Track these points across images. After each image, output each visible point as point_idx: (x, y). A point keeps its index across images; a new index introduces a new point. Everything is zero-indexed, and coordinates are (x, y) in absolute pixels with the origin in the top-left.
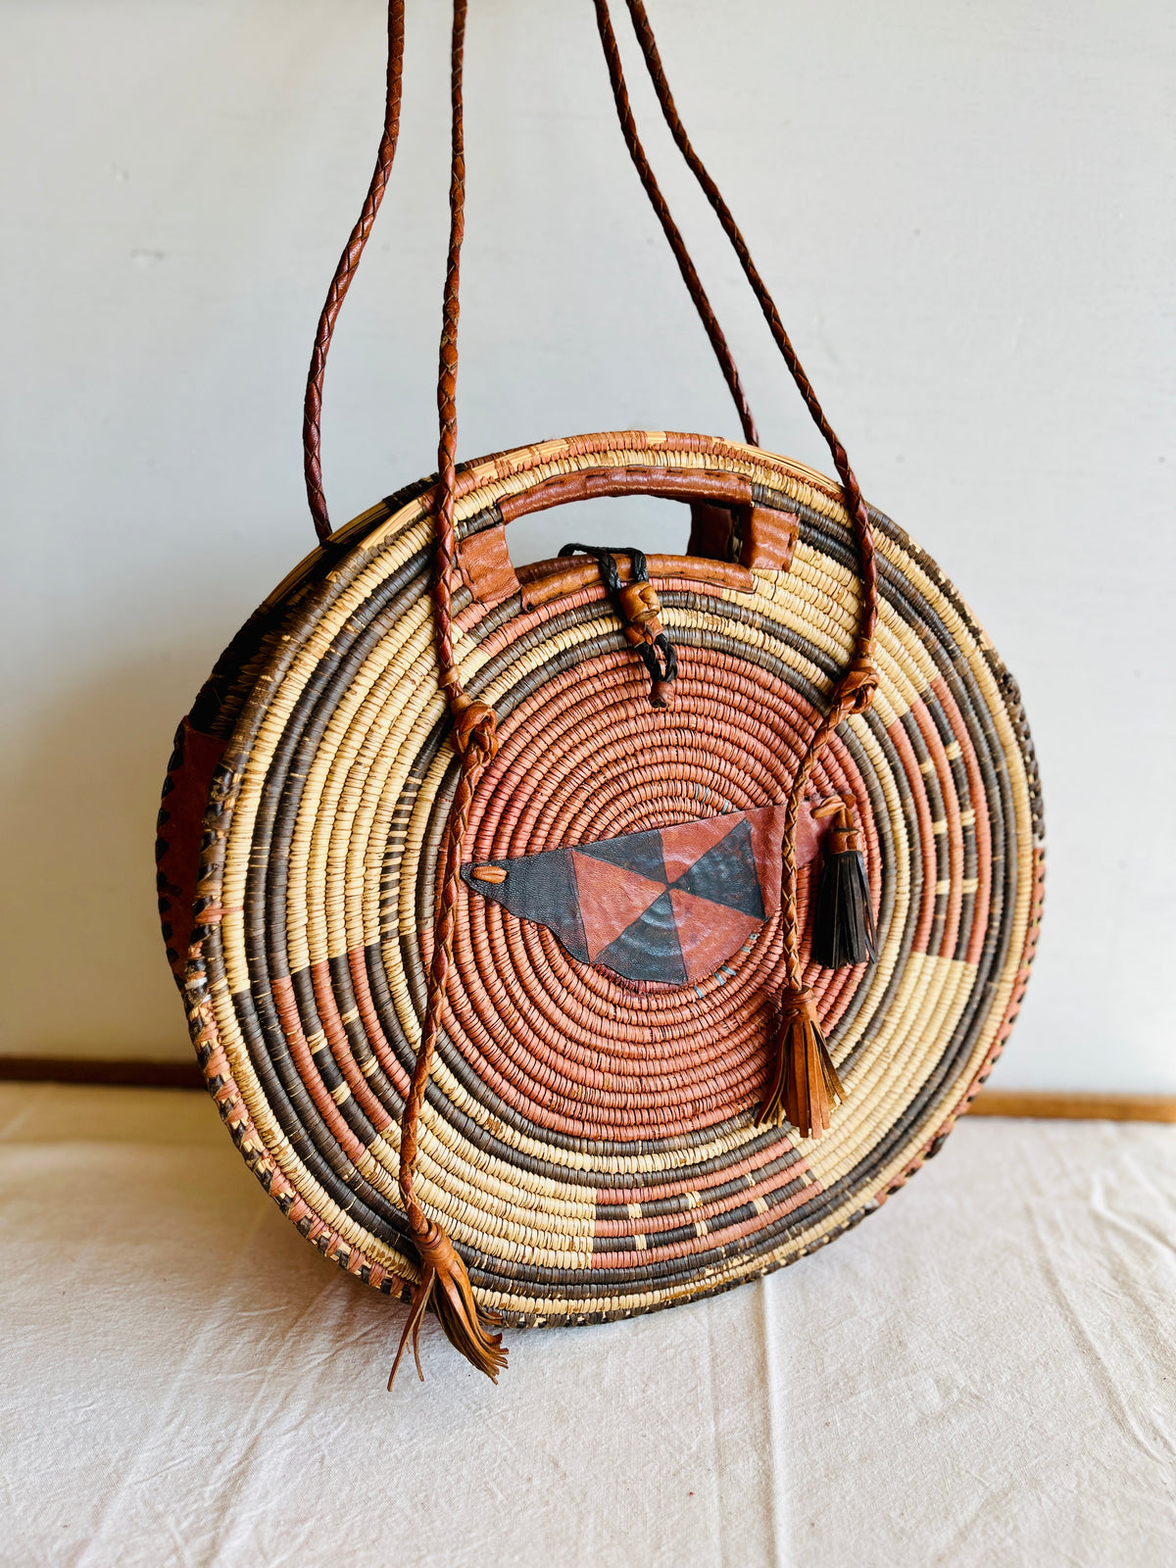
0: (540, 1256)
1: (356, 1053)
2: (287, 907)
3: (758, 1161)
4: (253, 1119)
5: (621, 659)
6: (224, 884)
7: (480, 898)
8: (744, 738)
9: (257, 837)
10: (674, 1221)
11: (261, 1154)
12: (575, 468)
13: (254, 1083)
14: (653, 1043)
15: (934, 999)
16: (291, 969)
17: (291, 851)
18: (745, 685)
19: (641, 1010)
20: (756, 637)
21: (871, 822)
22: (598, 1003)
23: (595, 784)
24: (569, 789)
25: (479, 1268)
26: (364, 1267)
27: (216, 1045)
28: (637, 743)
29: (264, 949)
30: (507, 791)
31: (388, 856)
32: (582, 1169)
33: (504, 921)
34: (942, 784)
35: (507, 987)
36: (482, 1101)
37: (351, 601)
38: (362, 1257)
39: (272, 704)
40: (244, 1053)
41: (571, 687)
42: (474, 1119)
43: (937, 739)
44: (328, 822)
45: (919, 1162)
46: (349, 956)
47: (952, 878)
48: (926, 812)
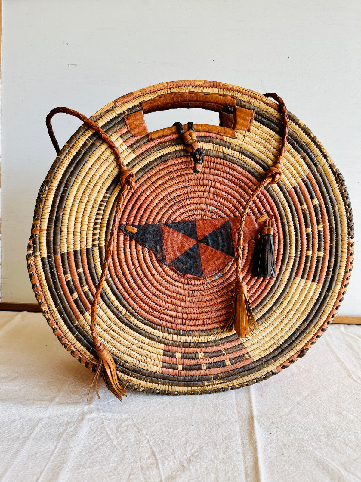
0: (142, 365)
1: (81, 283)
2: (61, 231)
3: (228, 345)
4: (45, 300)
5: (184, 160)
6: (41, 222)
7: (128, 237)
8: (230, 191)
9: (53, 207)
10: (193, 362)
11: (47, 312)
12: (169, 92)
13: (46, 288)
14: (189, 296)
15: (304, 295)
16: (61, 252)
17: (63, 213)
18: (231, 171)
19: (185, 284)
20: (236, 154)
21: (280, 226)
22: (169, 279)
23: (172, 203)
24: (163, 203)
25: (119, 365)
26: (80, 357)
27: (35, 274)
28: (189, 190)
29: (53, 244)
30: (140, 202)
31: (97, 219)
32: (159, 337)
33: (136, 246)
34: (310, 214)
35: (136, 269)
36: (124, 306)
37: (88, 133)
38: (79, 353)
39: (60, 165)
40: (44, 278)
41: (165, 168)
42: (121, 312)
43: (308, 196)
44: (76, 205)
45: (295, 358)
46: (81, 250)
47: (313, 250)
48: (303, 224)
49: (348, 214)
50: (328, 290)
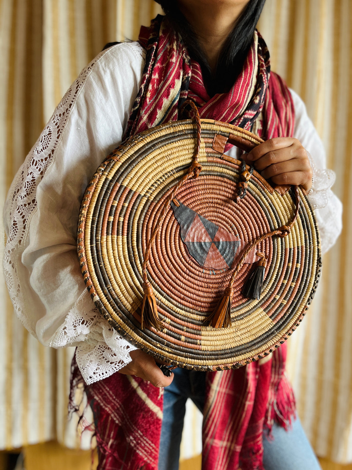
0: (123, 299)
1: (120, 214)
2: (131, 171)
3: (190, 325)
4: (89, 207)
6: (122, 155)
7: (170, 206)
8: (251, 224)
9: (136, 153)
11: (84, 216)
12: (250, 139)
13: (96, 200)
14: (185, 273)
15: (259, 323)
16: (122, 183)
17: (140, 161)
18: (258, 212)
19: (188, 262)
20: (267, 204)
21: (269, 267)
22: (180, 252)
23: (211, 205)
24: (205, 201)
25: (108, 288)
26: (84, 263)
27: (95, 185)
29: (120, 175)
30: (192, 190)
31: (158, 180)
33: (172, 216)
34: (291, 271)
36: (138, 249)
37: (188, 126)
38: (85, 260)
40: (99, 191)
42: (133, 252)
43: (296, 260)
44: (152, 162)
46: (135, 192)
47: (281, 296)
48: (284, 275)
49: (314, 287)
50: (277, 330)
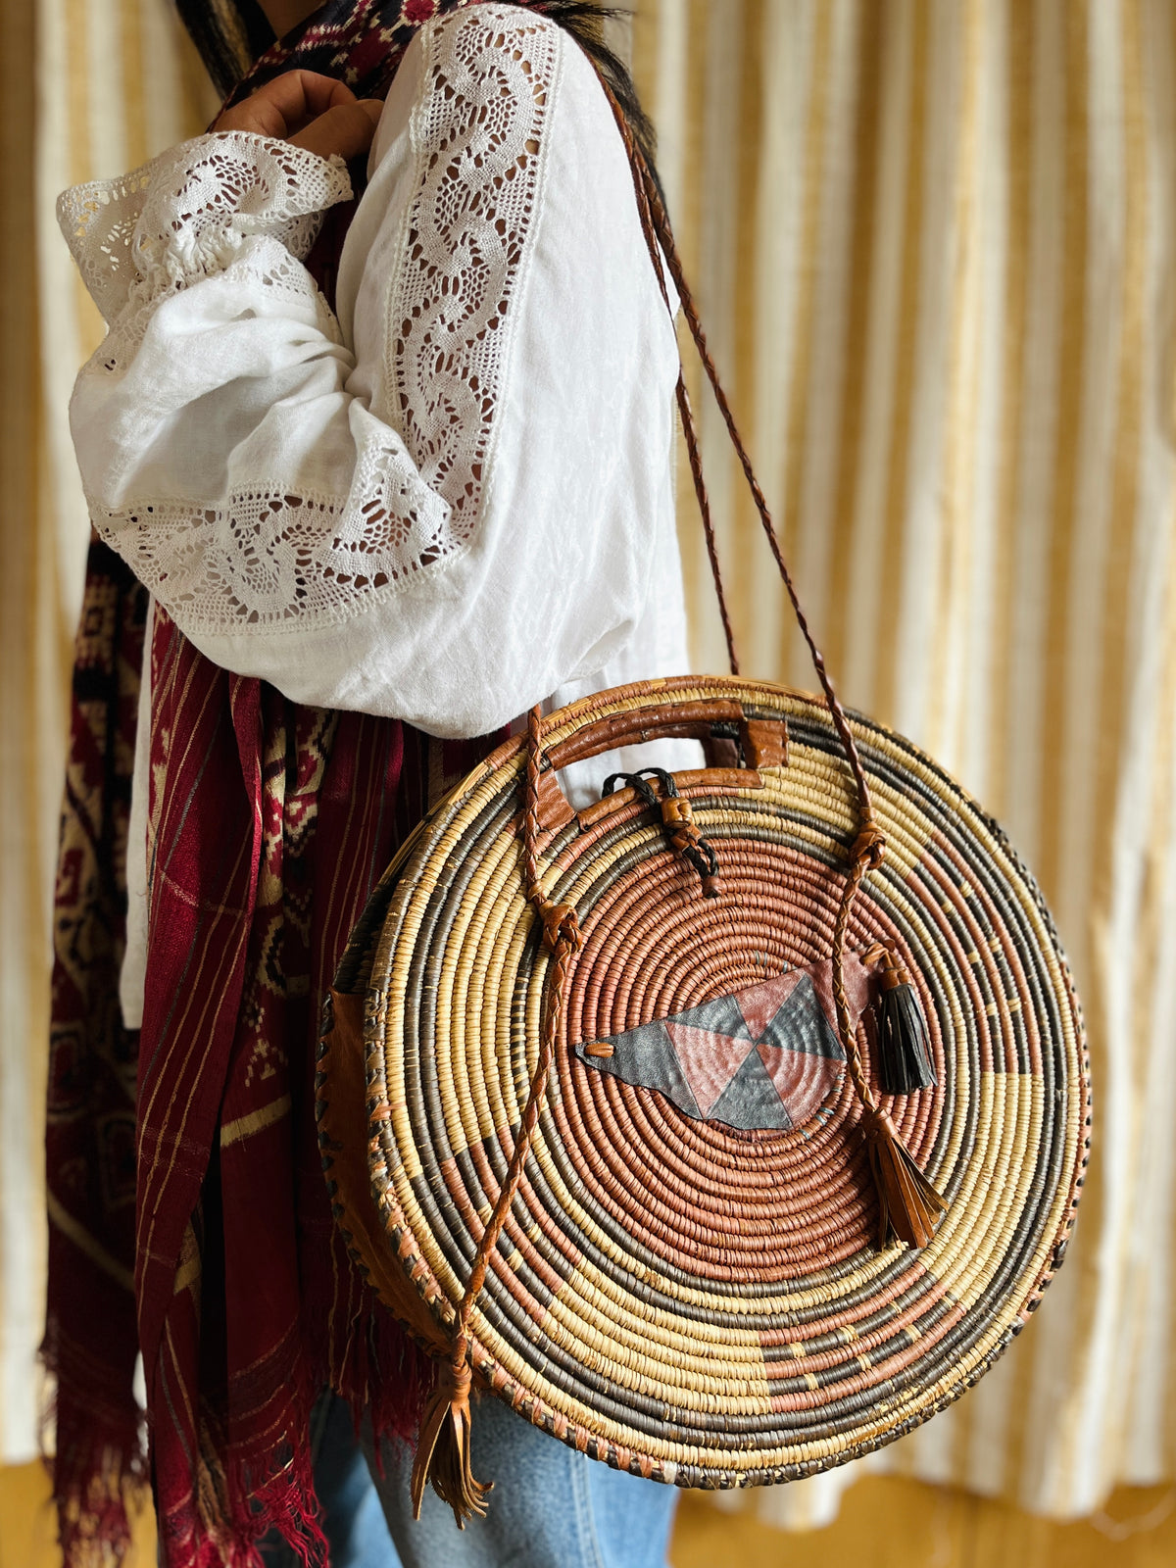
0: (722, 1403)
2: (441, 1098)
3: (898, 1288)
5: (668, 857)
6: (388, 1084)
7: (597, 1072)
8: (786, 907)
9: (407, 1042)
10: (837, 1357)
12: (599, 717)
13: (441, 1259)
14: (776, 1186)
15: (1015, 1111)
16: (453, 1152)
17: (436, 1050)
18: (776, 863)
19: (758, 1156)
20: (775, 822)
21: (914, 962)
22: (719, 1154)
23: (671, 963)
24: (651, 969)
25: (670, 1421)
26: (569, 1429)
27: (404, 1227)
28: (698, 924)
29: (430, 1138)
30: (600, 978)
31: (514, 1045)
32: (740, 1313)
33: (621, 1091)
34: (965, 919)
35: (636, 1149)
36: (637, 1256)
37: (447, 845)
38: (565, 1419)
40: (429, 1232)
41: (633, 886)
42: (633, 1274)
43: (949, 882)
44: (460, 1021)
45: (1048, 1274)
46: (499, 1134)
47: (997, 1000)
48: (959, 946)
49: (1039, 902)
50: (1058, 1086)
